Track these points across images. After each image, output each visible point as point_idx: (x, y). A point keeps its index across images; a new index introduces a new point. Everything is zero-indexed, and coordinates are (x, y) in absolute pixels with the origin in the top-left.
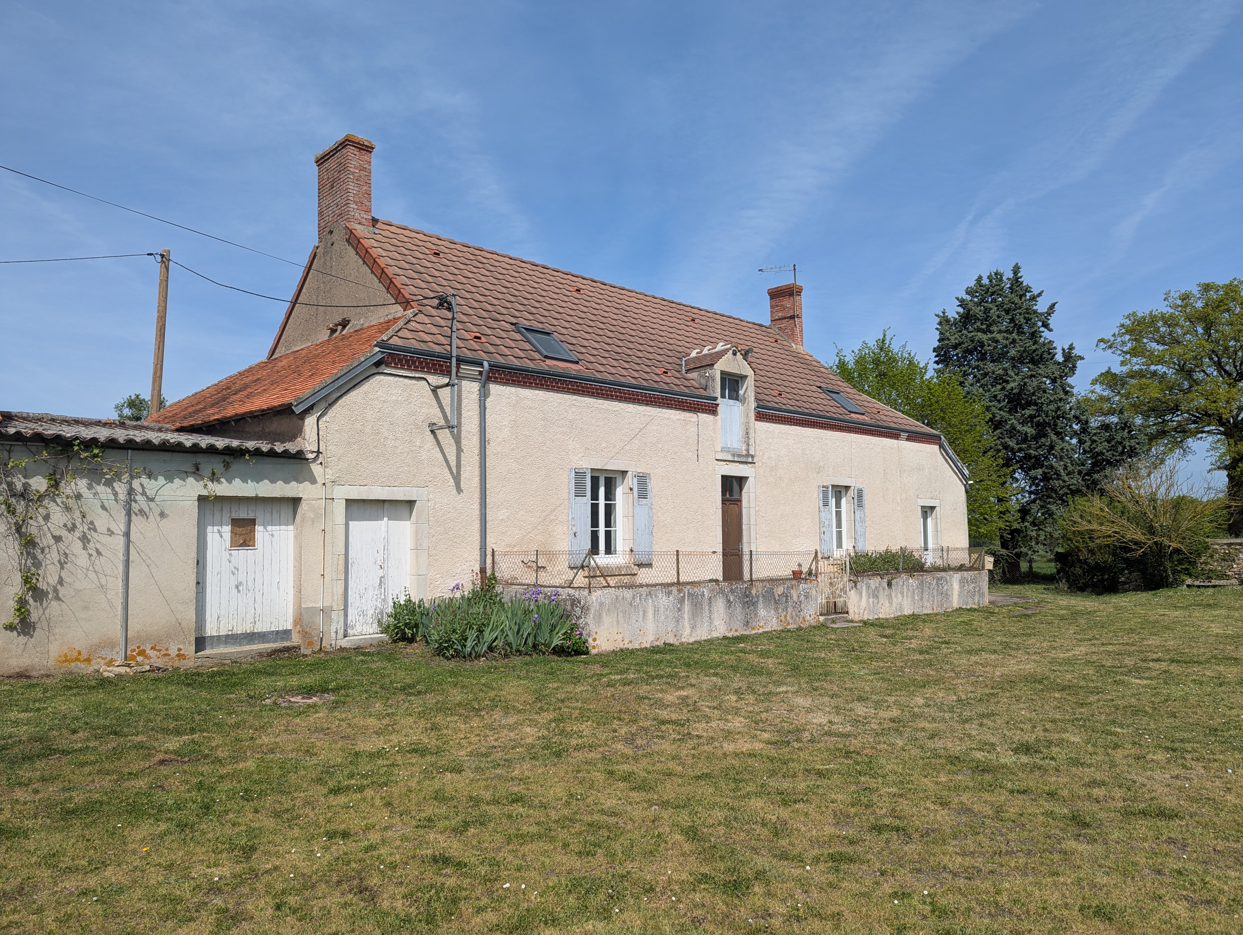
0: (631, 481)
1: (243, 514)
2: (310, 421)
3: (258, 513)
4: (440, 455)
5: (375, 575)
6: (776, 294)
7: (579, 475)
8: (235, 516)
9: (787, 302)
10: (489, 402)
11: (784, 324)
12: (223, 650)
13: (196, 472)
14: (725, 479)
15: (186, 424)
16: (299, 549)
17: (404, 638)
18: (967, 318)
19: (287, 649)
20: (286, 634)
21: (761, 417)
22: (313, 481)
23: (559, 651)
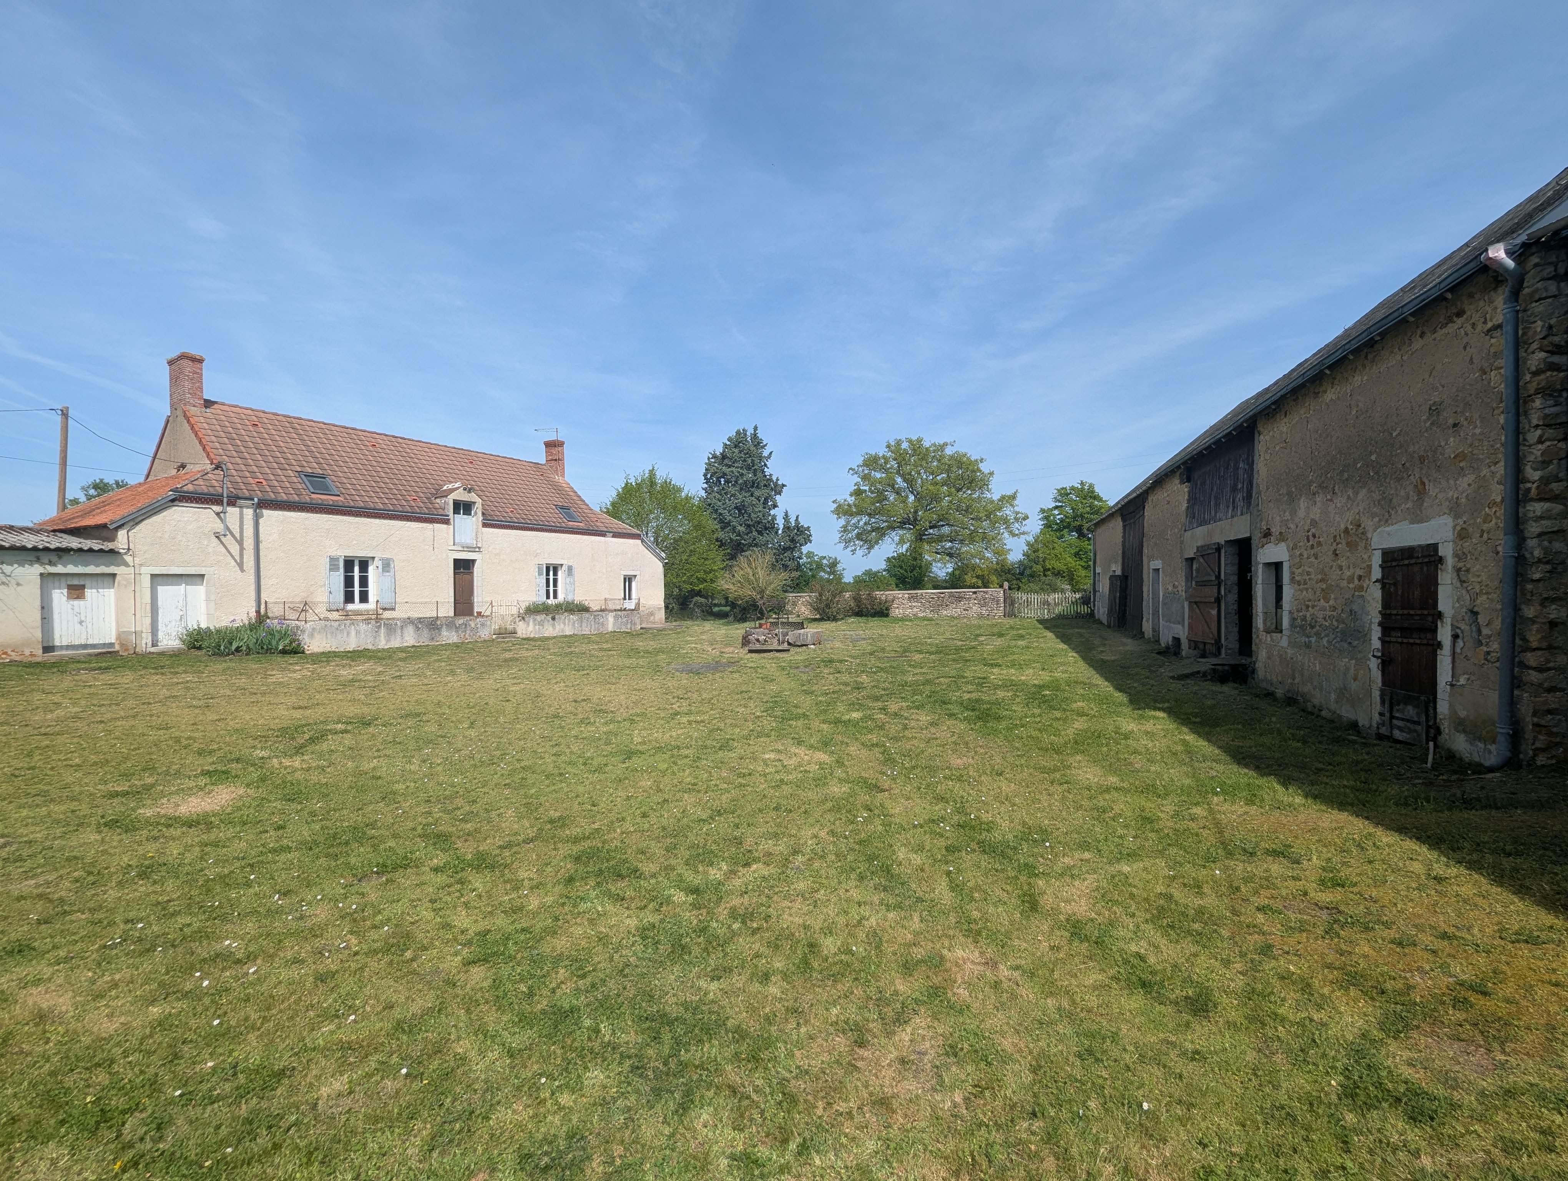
0: (377, 562)
1: (76, 582)
2: (122, 534)
3: (88, 582)
4: (224, 550)
5: (177, 615)
6: (549, 445)
7: (333, 560)
8: (69, 583)
9: (554, 451)
10: (261, 521)
11: (553, 463)
12: (64, 652)
13: (38, 560)
14: (456, 561)
15: (56, 528)
16: (118, 600)
17: (194, 647)
18: (724, 456)
19: (110, 653)
20: (111, 645)
21: (485, 525)
22: (127, 565)
23: (284, 652)
